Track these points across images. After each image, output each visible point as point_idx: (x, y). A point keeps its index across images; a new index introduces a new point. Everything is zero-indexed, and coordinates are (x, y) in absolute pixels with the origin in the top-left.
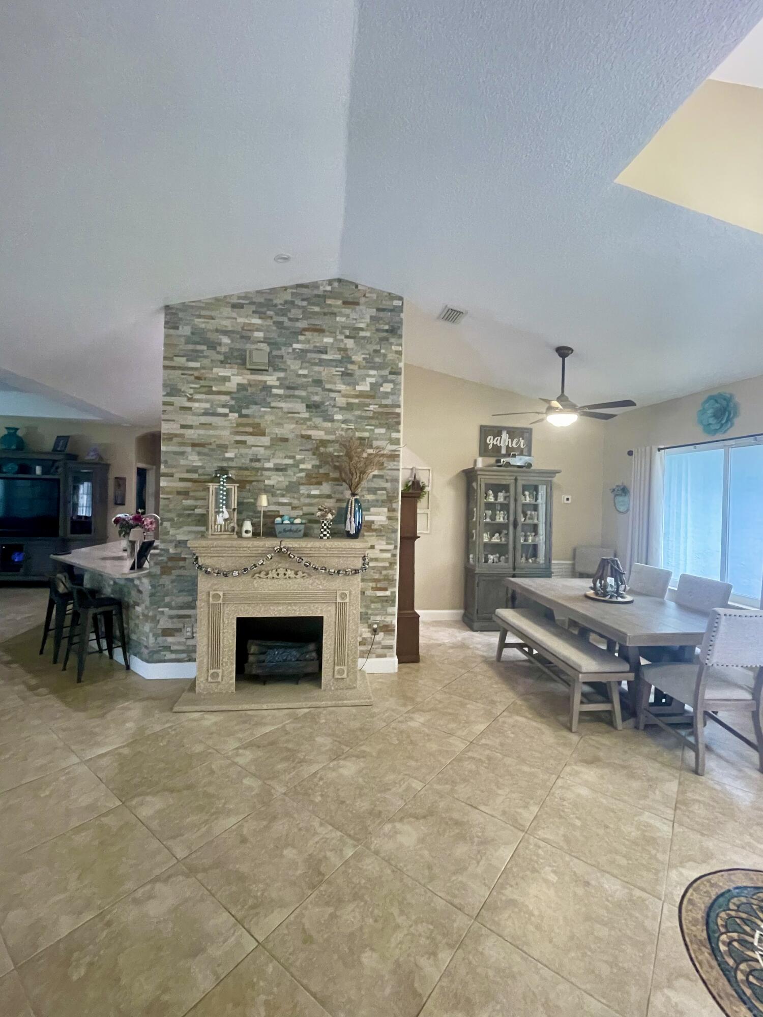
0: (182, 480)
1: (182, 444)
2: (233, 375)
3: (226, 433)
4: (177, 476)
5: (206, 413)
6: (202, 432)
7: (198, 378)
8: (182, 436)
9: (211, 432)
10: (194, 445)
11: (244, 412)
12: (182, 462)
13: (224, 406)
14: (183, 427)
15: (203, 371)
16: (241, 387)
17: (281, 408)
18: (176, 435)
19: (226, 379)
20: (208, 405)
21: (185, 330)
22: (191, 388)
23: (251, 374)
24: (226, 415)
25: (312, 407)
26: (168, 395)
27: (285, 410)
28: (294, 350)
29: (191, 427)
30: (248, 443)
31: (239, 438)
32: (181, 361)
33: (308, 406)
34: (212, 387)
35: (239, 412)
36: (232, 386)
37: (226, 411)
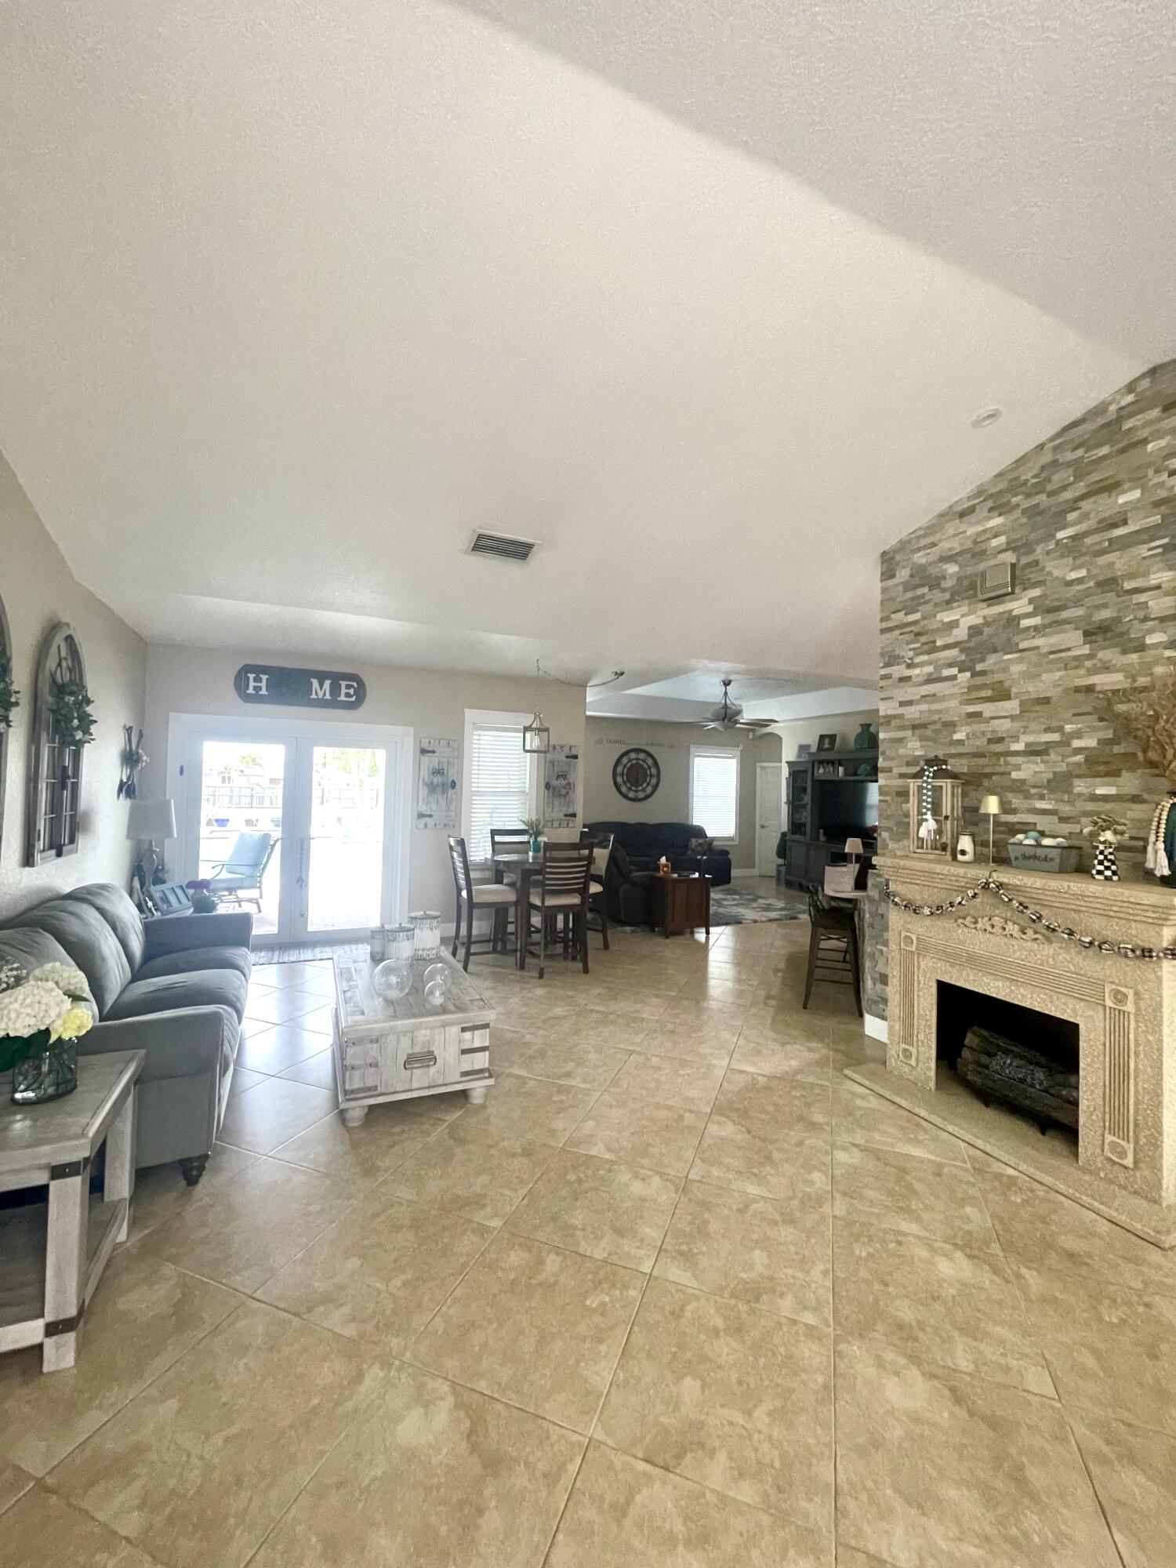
0: (902, 776)
1: (902, 728)
2: (963, 616)
3: (954, 703)
4: (896, 771)
5: (930, 680)
6: (924, 707)
7: (918, 634)
8: (901, 716)
9: (935, 706)
10: (914, 727)
11: (979, 667)
12: (902, 751)
13: (950, 665)
14: (902, 704)
15: (925, 622)
16: (974, 631)
17: (1037, 648)
18: (894, 717)
19: (954, 624)
20: (930, 669)
21: (903, 574)
22: (910, 650)
23: (989, 606)
24: (954, 677)
25: (1096, 633)
26: (887, 665)
29: (910, 703)
30: (986, 715)
31: (971, 709)
32: (900, 617)
33: (1087, 634)
34: (934, 642)
35: (971, 669)
36: (960, 633)
37: (954, 671)
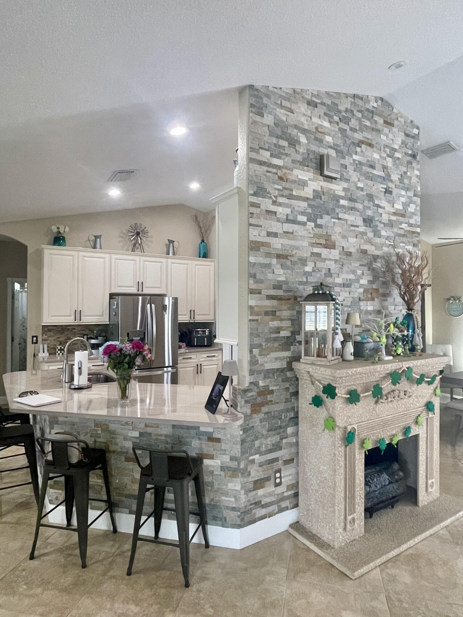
0: (270, 297)
1: (268, 255)
2: (310, 180)
3: (306, 244)
4: (263, 292)
5: (288, 221)
6: (285, 241)
7: (281, 178)
8: (267, 245)
9: (292, 243)
10: (279, 256)
11: (319, 221)
12: (270, 276)
13: (303, 213)
14: (269, 234)
15: (284, 171)
16: (317, 195)
17: (346, 220)
18: (263, 244)
19: (303, 184)
20: (288, 211)
22: (276, 189)
23: (324, 181)
24: (304, 224)
25: (368, 221)
26: (255, 194)
27: (349, 223)
28: (354, 160)
29: (275, 235)
30: (323, 256)
31: (316, 250)
32: (265, 155)
33: (364, 220)
34: (292, 190)
35: (315, 221)
36: (308, 192)
37: (304, 219)
